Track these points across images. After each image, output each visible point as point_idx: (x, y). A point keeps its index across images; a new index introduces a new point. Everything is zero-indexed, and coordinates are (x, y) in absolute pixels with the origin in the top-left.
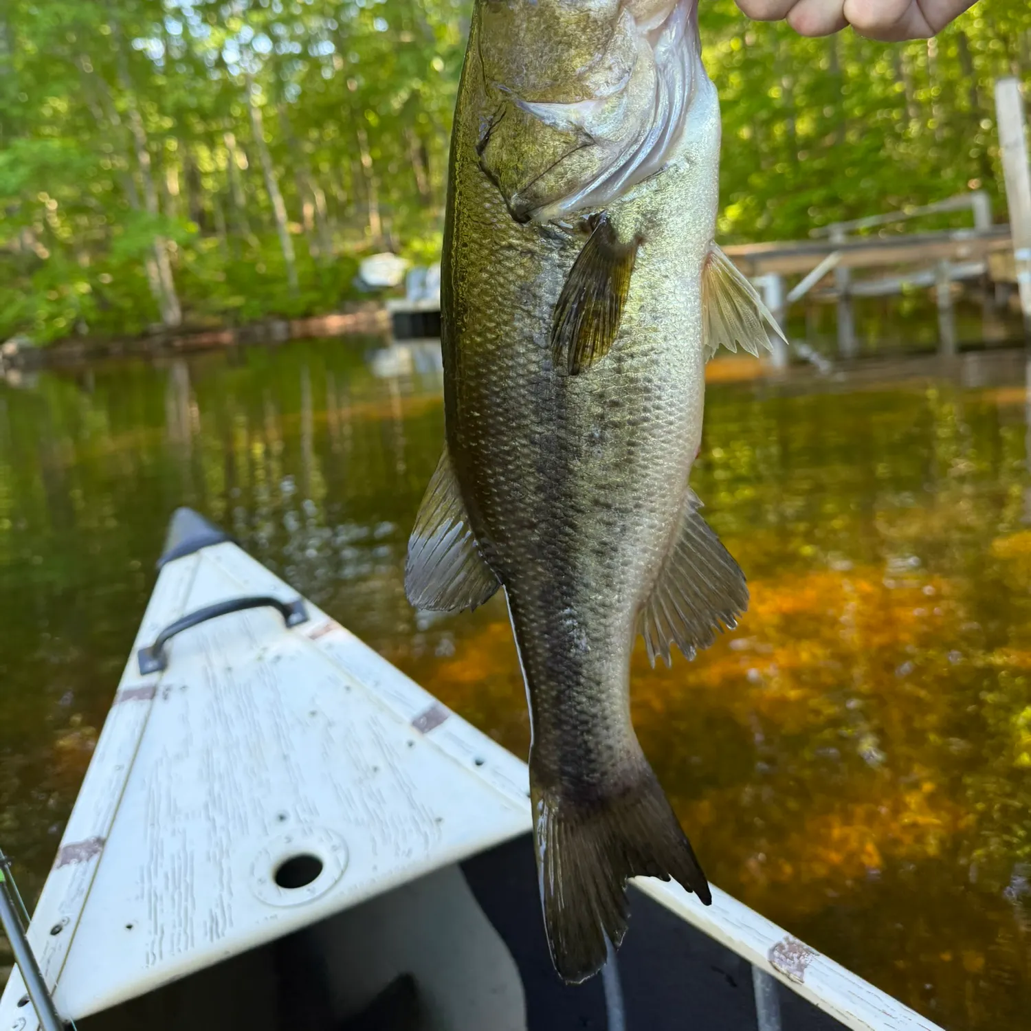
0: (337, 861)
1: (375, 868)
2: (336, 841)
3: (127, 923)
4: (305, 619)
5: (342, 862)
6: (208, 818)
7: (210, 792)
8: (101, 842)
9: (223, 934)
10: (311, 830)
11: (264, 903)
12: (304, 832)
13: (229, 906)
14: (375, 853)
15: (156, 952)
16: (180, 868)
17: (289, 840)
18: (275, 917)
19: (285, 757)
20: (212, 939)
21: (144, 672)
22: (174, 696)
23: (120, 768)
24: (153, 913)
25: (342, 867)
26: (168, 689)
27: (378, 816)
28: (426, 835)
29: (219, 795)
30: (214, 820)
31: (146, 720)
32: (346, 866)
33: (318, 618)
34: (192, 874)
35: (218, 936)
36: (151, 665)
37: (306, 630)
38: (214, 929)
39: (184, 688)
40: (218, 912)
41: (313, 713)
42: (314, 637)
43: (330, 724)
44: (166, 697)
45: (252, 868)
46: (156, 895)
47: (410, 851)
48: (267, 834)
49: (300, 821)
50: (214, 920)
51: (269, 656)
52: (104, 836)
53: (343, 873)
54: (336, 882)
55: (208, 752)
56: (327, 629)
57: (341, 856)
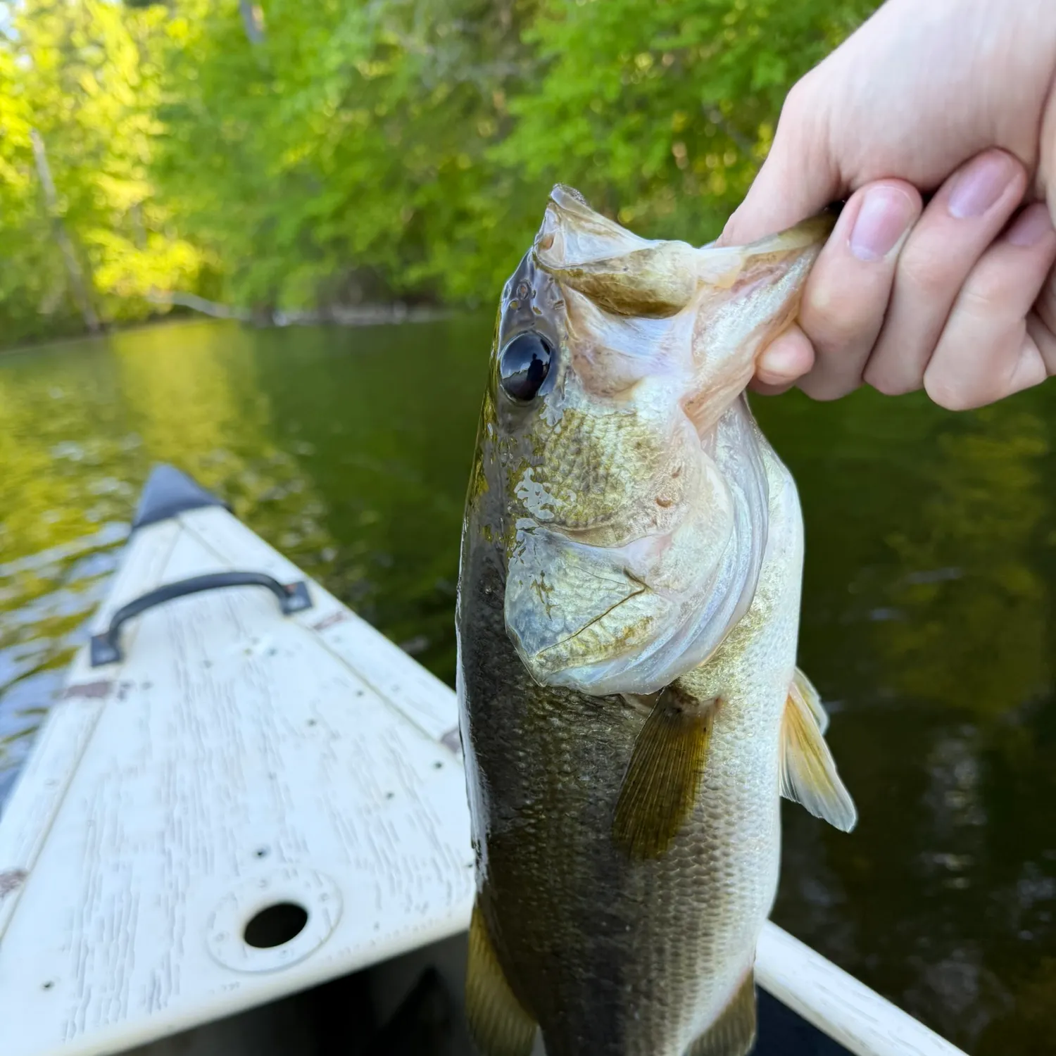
0: (326, 913)
1: (377, 926)
2: (327, 888)
3: (46, 980)
4: (308, 604)
5: (333, 919)
6: (163, 851)
7: (169, 819)
8: (20, 875)
9: (166, 1005)
10: (295, 873)
11: (223, 966)
12: (287, 875)
13: (178, 967)
14: (379, 906)
15: (77, 1022)
16: (121, 913)
17: (264, 883)
18: (237, 985)
19: (272, 777)
20: (150, 1011)
21: (95, 663)
22: (134, 697)
23: (53, 783)
24: (80, 969)
25: (333, 923)
26: (126, 686)
27: (386, 858)
28: (449, 886)
29: (180, 822)
30: (170, 854)
31: (94, 724)
32: (338, 921)
33: (325, 602)
34: (135, 922)
35: (159, 1007)
36: (105, 655)
37: (310, 617)
38: (153, 998)
39: (147, 686)
40: (162, 975)
41: (312, 723)
42: (319, 627)
43: (334, 736)
44: (122, 696)
45: (212, 917)
46: (86, 947)
47: (426, 906)
48: (238, 874)
49: (283, 859)
50: (155, 984)
51: (260, 649)
52: (27, 867)
53: (332, 930)
54: (322, 944)
55: (171, 767)
56: (338, 618)
57: (332, 907)
